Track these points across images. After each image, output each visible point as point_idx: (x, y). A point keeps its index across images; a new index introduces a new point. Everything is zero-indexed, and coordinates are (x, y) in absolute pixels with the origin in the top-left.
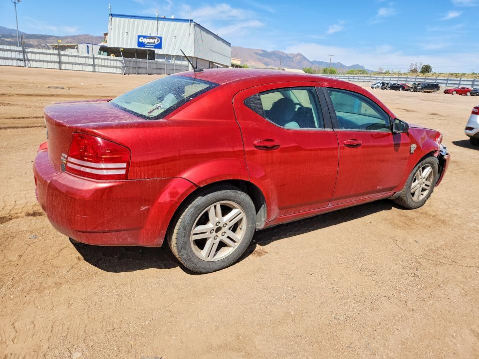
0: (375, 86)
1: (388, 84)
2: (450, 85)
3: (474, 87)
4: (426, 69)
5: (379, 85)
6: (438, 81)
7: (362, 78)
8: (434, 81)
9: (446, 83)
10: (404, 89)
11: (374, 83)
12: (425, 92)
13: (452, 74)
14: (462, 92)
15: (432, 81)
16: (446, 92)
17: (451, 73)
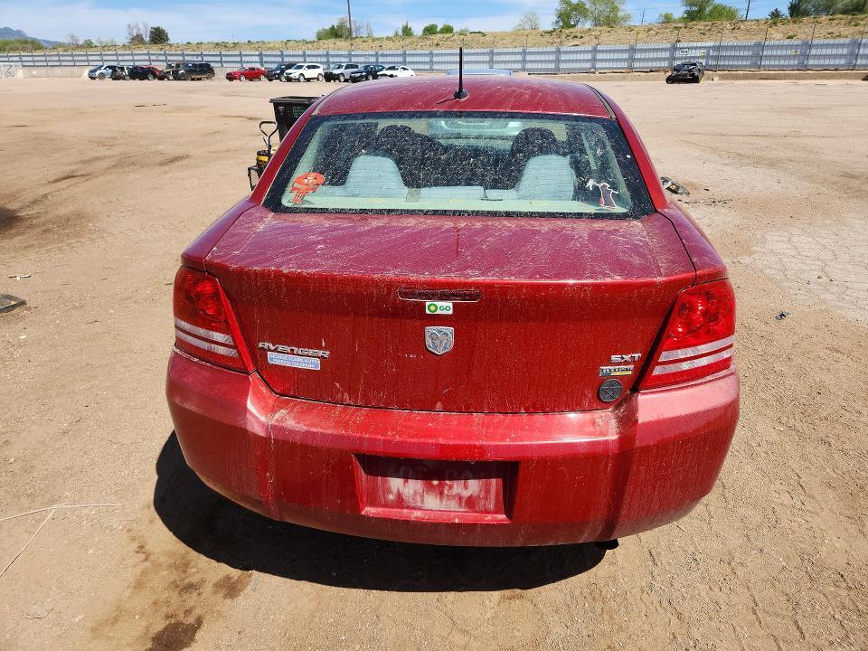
0: (97, 73)
1: (122, 69)
2: (228, 65)
3: (266, 66)
4: (159, 36)
5: (102, 71)
6: (206, 59)
7: (53, 58)
8: (200, 59)
9: (221, 62)
10: (155, 76)
11: (93, 68)
12: (193, 80)
13: (217, 44)
14: (252, 75)
15: (195, 59)
16: (231, 77)
17: (216, 41)
